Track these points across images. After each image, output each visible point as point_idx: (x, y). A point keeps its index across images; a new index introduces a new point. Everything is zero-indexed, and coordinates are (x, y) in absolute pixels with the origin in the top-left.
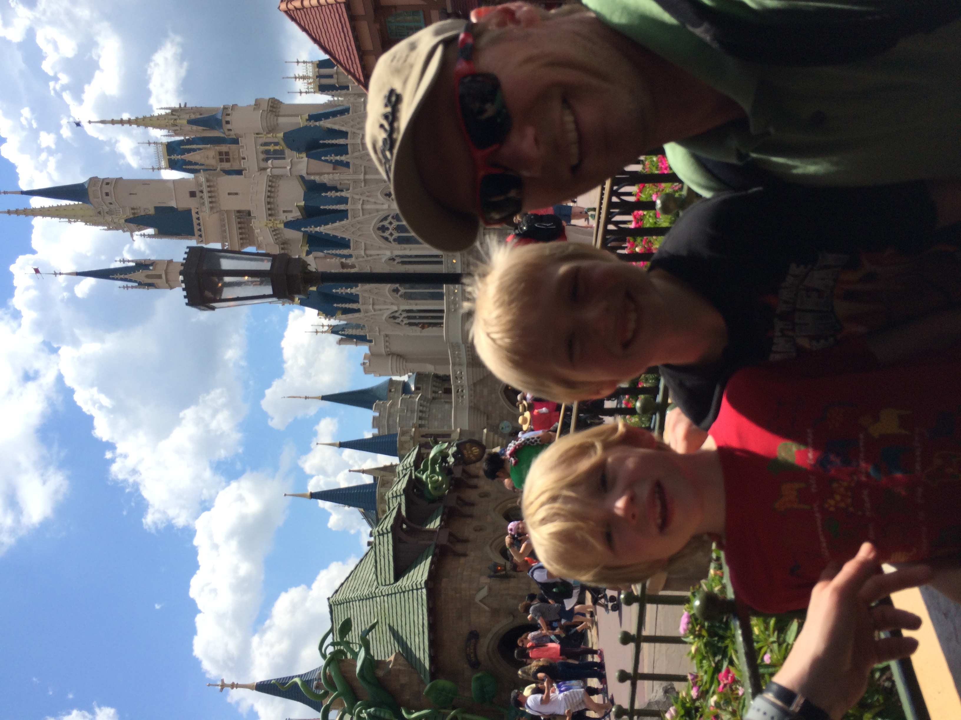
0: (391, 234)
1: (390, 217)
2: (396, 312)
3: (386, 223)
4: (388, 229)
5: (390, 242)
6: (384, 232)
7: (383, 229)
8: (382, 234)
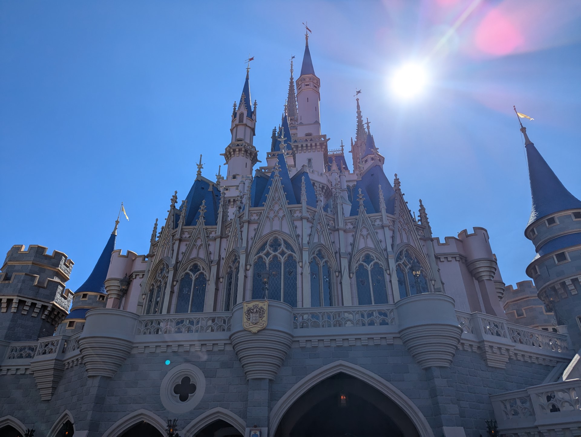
0: (267, 254)
1: (290, 252)
3: (283, 247)
4: (275, 250)
5: (258, 253)
6: (271, 246)
7: (275, 245)
8: (268, 243)
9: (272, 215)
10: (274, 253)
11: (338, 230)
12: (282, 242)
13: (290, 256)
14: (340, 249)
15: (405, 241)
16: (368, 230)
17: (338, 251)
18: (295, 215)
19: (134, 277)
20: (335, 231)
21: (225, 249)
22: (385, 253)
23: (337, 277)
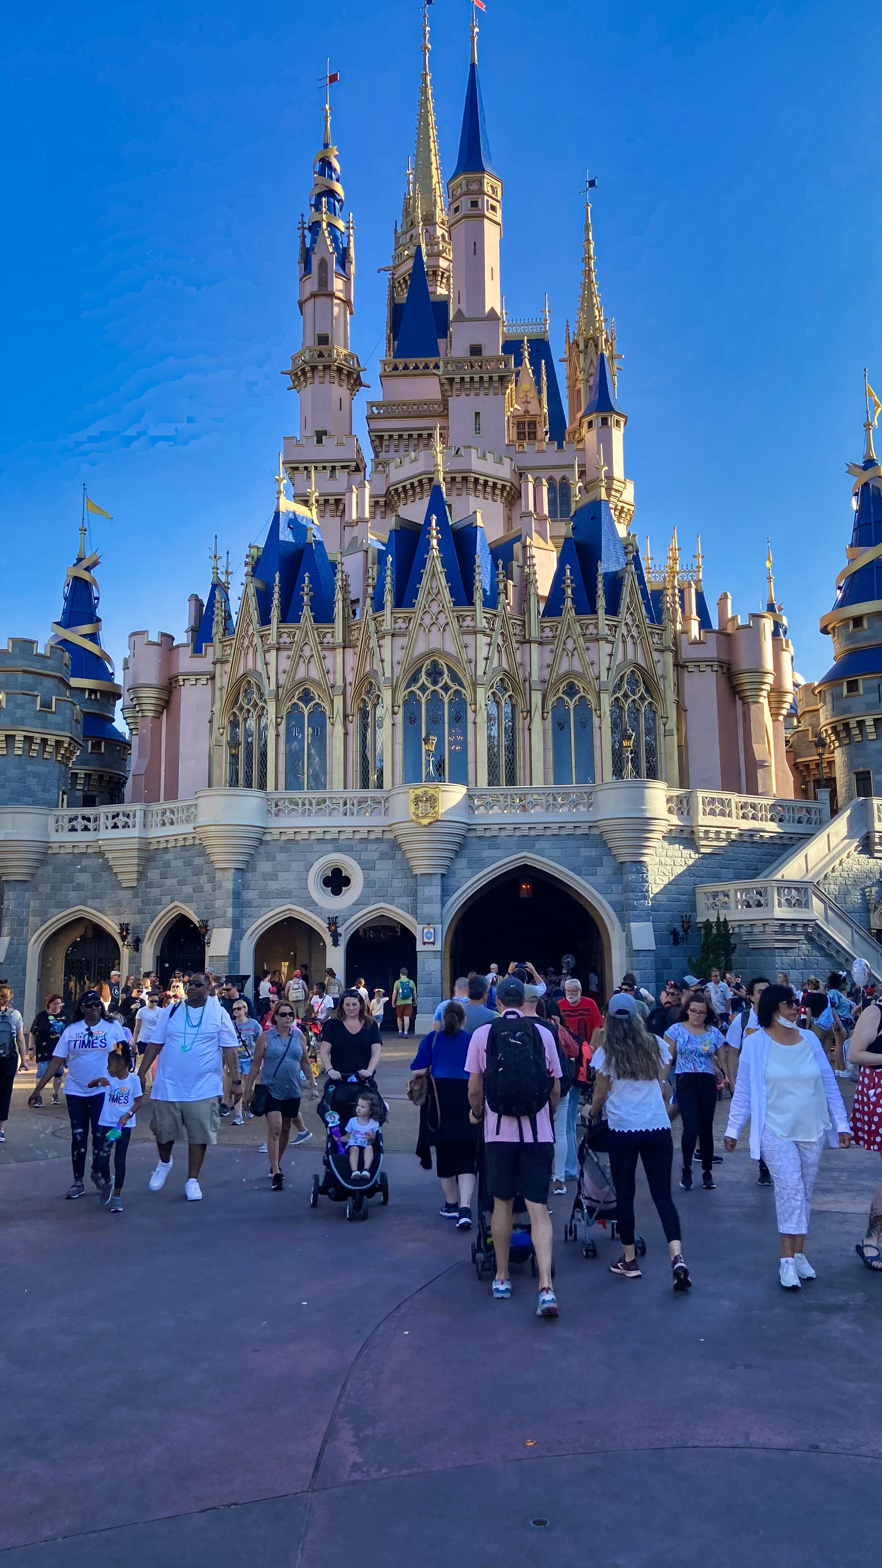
0: (423, 688)
1: (457, 687)
2: (261, 695)
3: (446, 677)
4: (435, 683)
5: (408, 686)
6: (428, 674)
7: (435, 673)
8: (424, 670)
9: (427, 621)
10: (433, 688)
11: (529, 642)
12: (445, 669)
13: (457, 692)
14: (530, 674)
15: (630, 656)
16: (575, 643)
17: (527, 676)
18: (465, 624)
19: (181, 683)
20: (522, 643)
21: (353, 669)
22: (596, 683)
23: (524, 719)
